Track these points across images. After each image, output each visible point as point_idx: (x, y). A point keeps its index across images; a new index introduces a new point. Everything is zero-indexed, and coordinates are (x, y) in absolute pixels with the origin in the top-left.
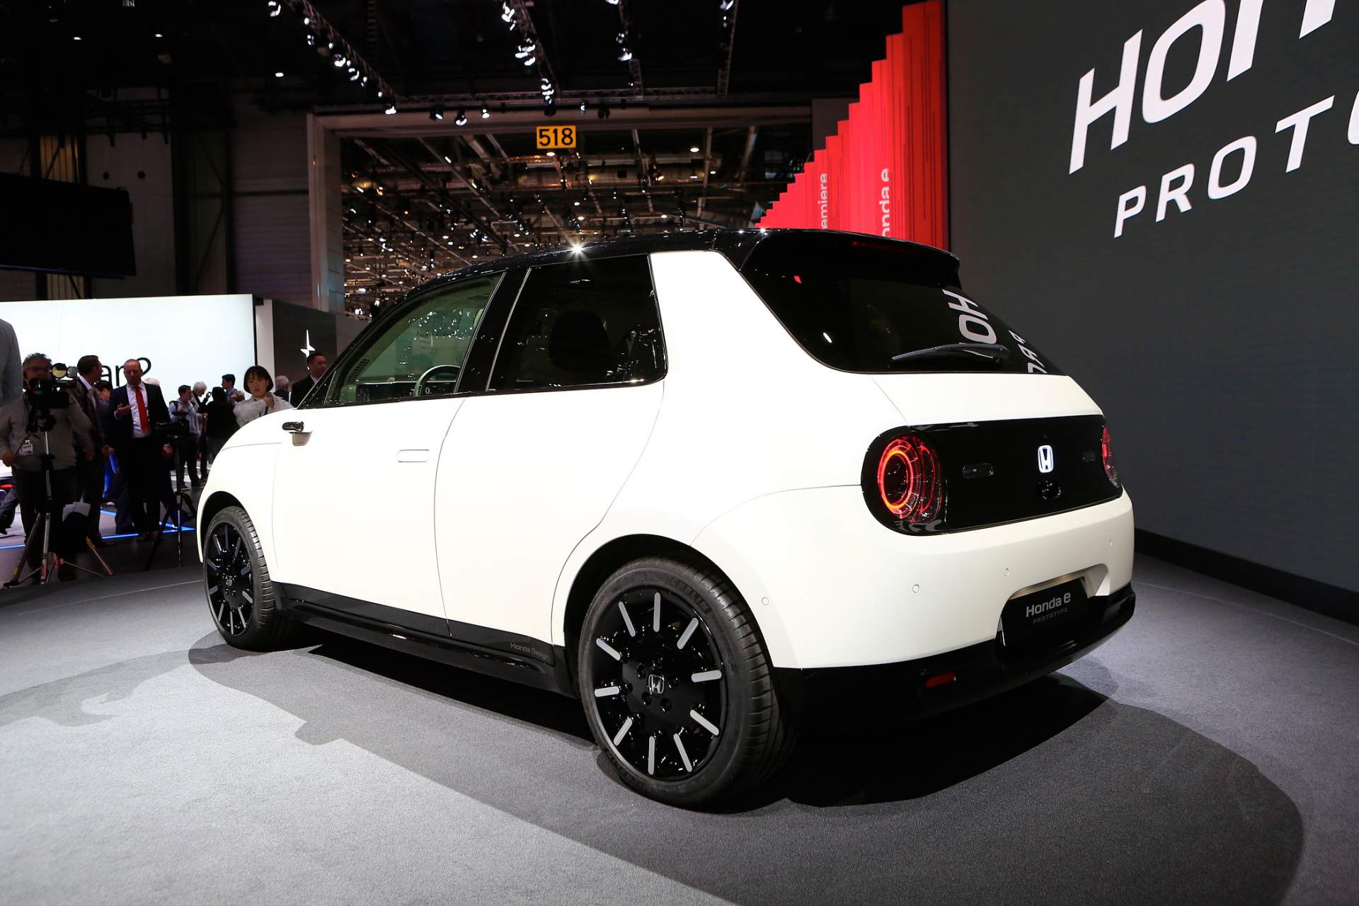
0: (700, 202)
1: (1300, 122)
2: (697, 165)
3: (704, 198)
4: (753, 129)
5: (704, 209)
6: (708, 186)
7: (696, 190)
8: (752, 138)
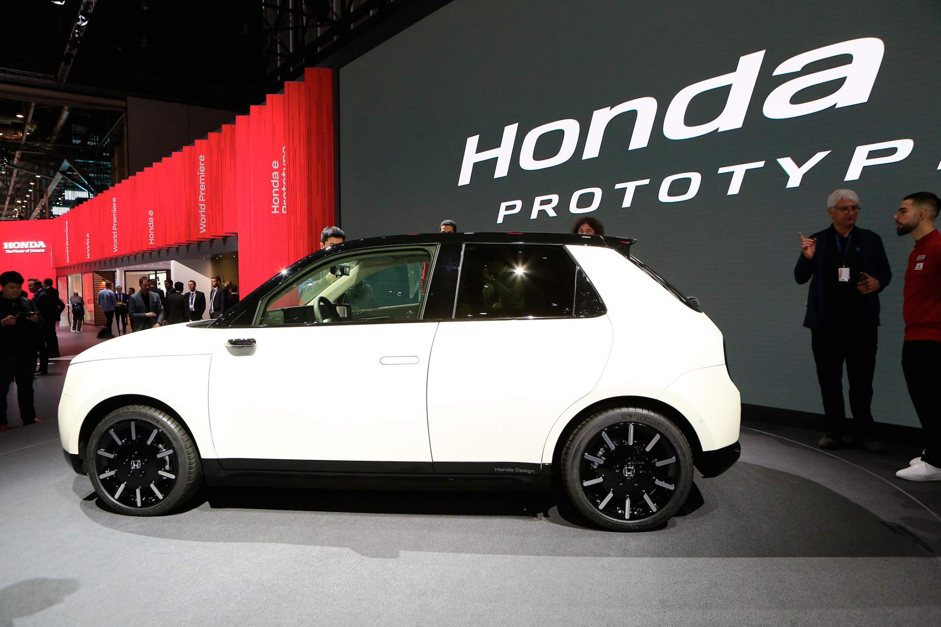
0: (18, 154)
1: (630, 187)
2: (20, 127)
3: (21, 152)
4: (66, 108)
5: (20, 159)
6: (25, 144)
7: (16, 146)
8: (65, 115)
